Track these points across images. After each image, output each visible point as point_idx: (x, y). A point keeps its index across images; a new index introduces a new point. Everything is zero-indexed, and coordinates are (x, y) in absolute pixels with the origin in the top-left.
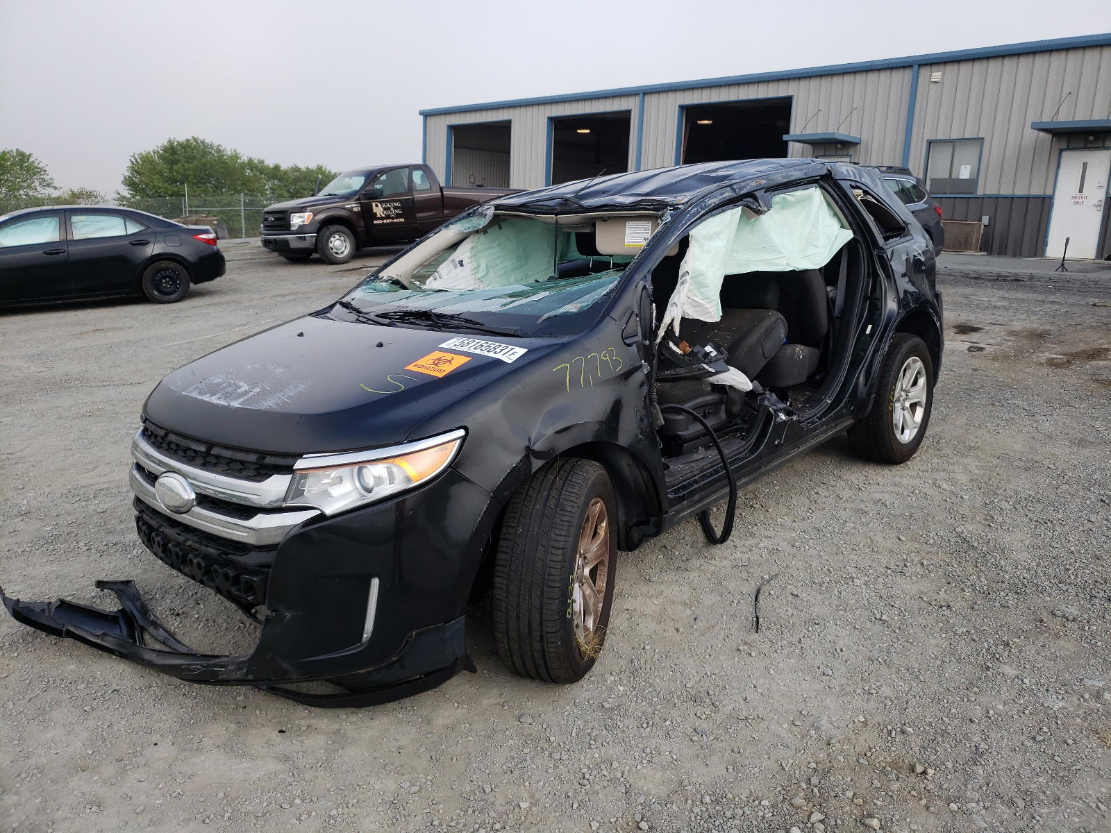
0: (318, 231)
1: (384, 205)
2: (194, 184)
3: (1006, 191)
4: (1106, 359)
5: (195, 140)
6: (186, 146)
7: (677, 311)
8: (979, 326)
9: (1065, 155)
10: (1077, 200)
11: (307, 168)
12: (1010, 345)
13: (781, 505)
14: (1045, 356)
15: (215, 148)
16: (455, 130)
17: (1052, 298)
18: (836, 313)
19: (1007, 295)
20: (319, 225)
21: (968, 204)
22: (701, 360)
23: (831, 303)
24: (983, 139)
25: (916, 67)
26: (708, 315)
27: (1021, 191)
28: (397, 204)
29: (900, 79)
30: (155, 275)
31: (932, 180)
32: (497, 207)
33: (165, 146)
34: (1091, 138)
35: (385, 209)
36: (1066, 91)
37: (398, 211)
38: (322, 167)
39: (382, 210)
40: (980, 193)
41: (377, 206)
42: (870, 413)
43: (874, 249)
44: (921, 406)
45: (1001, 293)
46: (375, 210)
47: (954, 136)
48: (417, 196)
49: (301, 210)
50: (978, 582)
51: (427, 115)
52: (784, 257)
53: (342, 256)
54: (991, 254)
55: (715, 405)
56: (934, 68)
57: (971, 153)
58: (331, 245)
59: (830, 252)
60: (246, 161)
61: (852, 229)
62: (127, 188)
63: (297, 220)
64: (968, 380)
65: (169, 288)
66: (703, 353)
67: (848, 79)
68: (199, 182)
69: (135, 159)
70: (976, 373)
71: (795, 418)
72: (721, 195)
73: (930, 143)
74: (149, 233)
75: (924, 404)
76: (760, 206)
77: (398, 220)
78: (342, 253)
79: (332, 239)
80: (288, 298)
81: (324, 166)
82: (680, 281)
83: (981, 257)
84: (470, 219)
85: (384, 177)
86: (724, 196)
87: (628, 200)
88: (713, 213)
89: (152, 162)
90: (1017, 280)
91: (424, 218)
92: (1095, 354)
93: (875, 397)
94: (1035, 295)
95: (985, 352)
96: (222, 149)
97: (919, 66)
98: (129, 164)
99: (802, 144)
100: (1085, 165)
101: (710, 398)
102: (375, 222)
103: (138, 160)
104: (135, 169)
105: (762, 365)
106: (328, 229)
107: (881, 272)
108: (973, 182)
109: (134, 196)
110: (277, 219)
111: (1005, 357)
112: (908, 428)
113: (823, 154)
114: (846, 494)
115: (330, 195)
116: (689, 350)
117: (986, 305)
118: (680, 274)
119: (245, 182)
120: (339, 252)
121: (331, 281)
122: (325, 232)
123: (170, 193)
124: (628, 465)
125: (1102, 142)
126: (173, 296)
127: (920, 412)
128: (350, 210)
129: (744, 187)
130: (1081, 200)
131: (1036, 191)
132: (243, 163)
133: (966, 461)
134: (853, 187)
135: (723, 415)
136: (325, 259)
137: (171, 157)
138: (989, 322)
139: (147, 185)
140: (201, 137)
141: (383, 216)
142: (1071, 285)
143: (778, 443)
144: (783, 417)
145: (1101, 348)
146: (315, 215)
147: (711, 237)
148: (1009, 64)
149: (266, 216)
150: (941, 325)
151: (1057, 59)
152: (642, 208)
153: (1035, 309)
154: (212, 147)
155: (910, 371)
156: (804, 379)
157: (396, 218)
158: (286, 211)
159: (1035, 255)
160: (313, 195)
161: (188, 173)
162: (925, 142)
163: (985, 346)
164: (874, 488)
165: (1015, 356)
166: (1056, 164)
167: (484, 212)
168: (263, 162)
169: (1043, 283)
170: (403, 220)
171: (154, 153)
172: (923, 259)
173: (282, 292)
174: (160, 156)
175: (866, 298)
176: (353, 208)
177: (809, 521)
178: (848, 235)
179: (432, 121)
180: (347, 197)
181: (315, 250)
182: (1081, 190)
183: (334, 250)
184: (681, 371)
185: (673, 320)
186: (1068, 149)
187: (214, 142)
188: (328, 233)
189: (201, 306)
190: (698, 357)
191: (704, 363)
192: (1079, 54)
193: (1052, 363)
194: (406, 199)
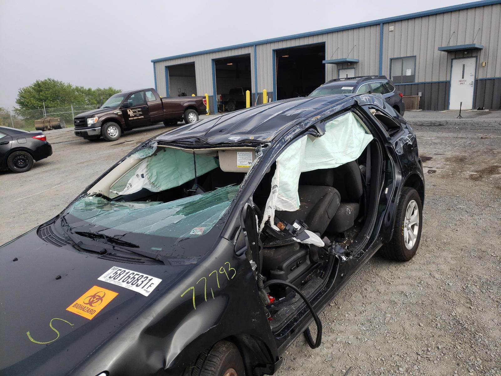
0: (102, 126)
1: (133, 110)
2: (51, 101)
3: (428, 80)
4: (499, 173)
5: (49, 80)
6: (45, 83)
7: (272, 210)
8: (430, 156)
9: (454, 61)
10: (461, 82)
11: (104, 89)
12: (448, 167)
13: (346, 302)
14: (468, 173)
15: (59, 83)
16: (168, 68)
17: (460, 135)
18: (367, 183)
19: (438, 135)
20: (102, 123)
21: (411, 88)
22: (291, 235)
23: (363, 176)
24: (415, 56)
25: (382, 24)
26: (292, 207)
27: (435, 80)
28: (139, 110)
29: (375, 31)
30: (14, 158)
31: (394, 77)
32: (159, 142)
33: (35, 84)
34: (466, 53)
35: (134, 112)
36: (452, 32)
37: (140, 113)
38: (111, 88)
39: (132, 113)
40: (416, 81)
41: (130, 111)
42: (392, 239)
43: (385, 143)
44: (417, 225)
45: (435, 134)
46: (129, 113)
47: (402, 56)
48: (149, 104)
49: (92, 116)
50: (476, 362)
51: (155, 62)
52: (334, 159)
53: (115, 137)
54: (424, 110)
55: (303, 258)
56: (390, 24)
57: (411, 63)
58: (109, 132)
59: (360, 149)
60: (75, 88)
61: (372, 134)
62: (18, 105)
63: (90, 122)
64: (432, 193)
65: (22, 164)
66: (292, 229)
67: (350, 32)
68: (53, 100)
69: (21, 91)
70: (435, 187)
71: (351, 257)
72: (294, 131)
73: (391, 60)
74: (8, 138)
75: (418, 224)
76: (318, 132)
77: (140, 117)
78: (115, 135)
79: (109, 129)
80: (85, 164)
81: (112, 87)
82: (272, 191)
83: (420, 112)
84: (144, 150)
85: (133, 96)
86: (296, 132)
87: (235, 138)
88: (290, 144)
89: (29, 92)
90: (440, 125)
91: (153, 115)
92: (492, 170)
93: (394, 230)
94: (452, 134)
95: (437, 173)
96: (63, 83)
97: (383, 24)
98: (19, 93)
99: (331, 64)
100: (464, 66)
101: (299, 254)
102: (130, 119)
103: (23, 91)
104: (22, 96)
105: (328, 223)
106: (106, 124)
107: (390, 157)
108: (412, 77)
109: (22, 108)
110: (80, 122)
111: (448, 176)
112: (411, 240)
113: (342, 68)
114: (382, 288)
115: (106, 107)
116: (283, 227)
117: (430, 142)
118: (272, 186)
119: (75, 98)
120: (113, 135)
121: (108, 151)
122: (105, 126)
123: (40, 105)
124: (247, 338)
125: (471, 54)
126: (25, 169)
127: (416, 229)
128: (117, 114)
129: (308, 122)
130: (463, 82)
131: (442, 79)
132: (73, 89)
133: (445, 254)
134: (369, 108)
135: (308, 262)
136: (106, 139)
137: (39, 89)
138: (434, 153)
139: (28, 103)
140: (52, 78)
141: (133, 115)
142: (467, 126)
143: (343, 275)
144: (344, 258)
145: (494, 166)
146: (99, 118)
147: (289, 159)
148: (425, 20)
149: (76, 120)
150: (424, 178)
151: (447, 17)
152: (245, 145)
153: (454, 143)
154: (58, 83)
155: (410, 209)
156: (353, 224)
157: (140, 116)
158: (85, 117)
159: (444, 109)
160: (99, 108)
161: (48, 96)
162: (389, 60)
163: (436, 169)
164: (397, 281)
165: (452, 174)
166: (450, 66)
167: (152, 145)
168: (83, 88)
169: (453, 126)
170: (143, 117)
171: (30, 87)
172: (411, 144)
173: (82, 161)
174: (33, 88)
175: (383, 172)
176: (118, 113)
177: (364, 314)
178: (370, 138)
179: (157, 65)
180: (114, 108)
181: (101, 135)
182: (463, 78)
183: (111, 134)
184: (279, 242)
185: (269, 218)
186: (455, 58)
187: (58, 80)
188: (106, 126)
189: (39, 173)
190: (289, 233)
191: (294, 237)
192: (457, 13)
193: (472, 178)
194: (143, 107)
